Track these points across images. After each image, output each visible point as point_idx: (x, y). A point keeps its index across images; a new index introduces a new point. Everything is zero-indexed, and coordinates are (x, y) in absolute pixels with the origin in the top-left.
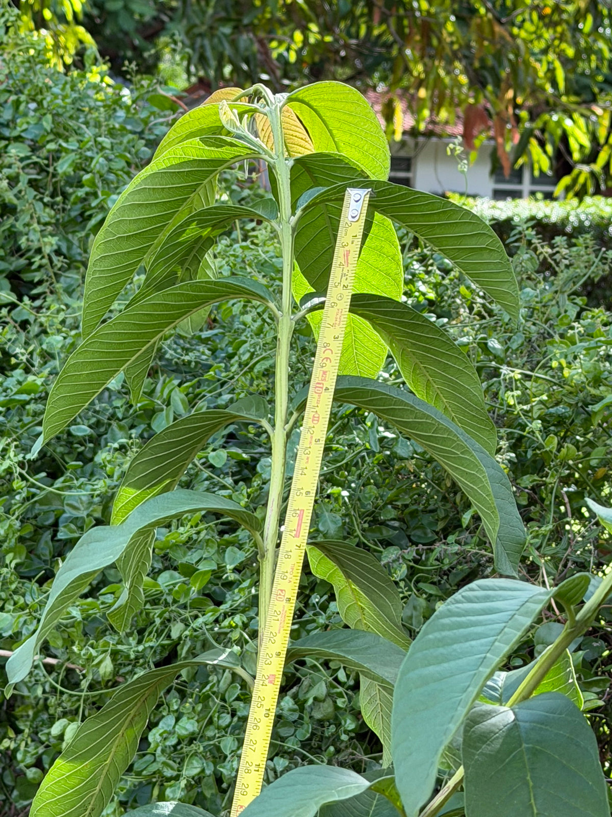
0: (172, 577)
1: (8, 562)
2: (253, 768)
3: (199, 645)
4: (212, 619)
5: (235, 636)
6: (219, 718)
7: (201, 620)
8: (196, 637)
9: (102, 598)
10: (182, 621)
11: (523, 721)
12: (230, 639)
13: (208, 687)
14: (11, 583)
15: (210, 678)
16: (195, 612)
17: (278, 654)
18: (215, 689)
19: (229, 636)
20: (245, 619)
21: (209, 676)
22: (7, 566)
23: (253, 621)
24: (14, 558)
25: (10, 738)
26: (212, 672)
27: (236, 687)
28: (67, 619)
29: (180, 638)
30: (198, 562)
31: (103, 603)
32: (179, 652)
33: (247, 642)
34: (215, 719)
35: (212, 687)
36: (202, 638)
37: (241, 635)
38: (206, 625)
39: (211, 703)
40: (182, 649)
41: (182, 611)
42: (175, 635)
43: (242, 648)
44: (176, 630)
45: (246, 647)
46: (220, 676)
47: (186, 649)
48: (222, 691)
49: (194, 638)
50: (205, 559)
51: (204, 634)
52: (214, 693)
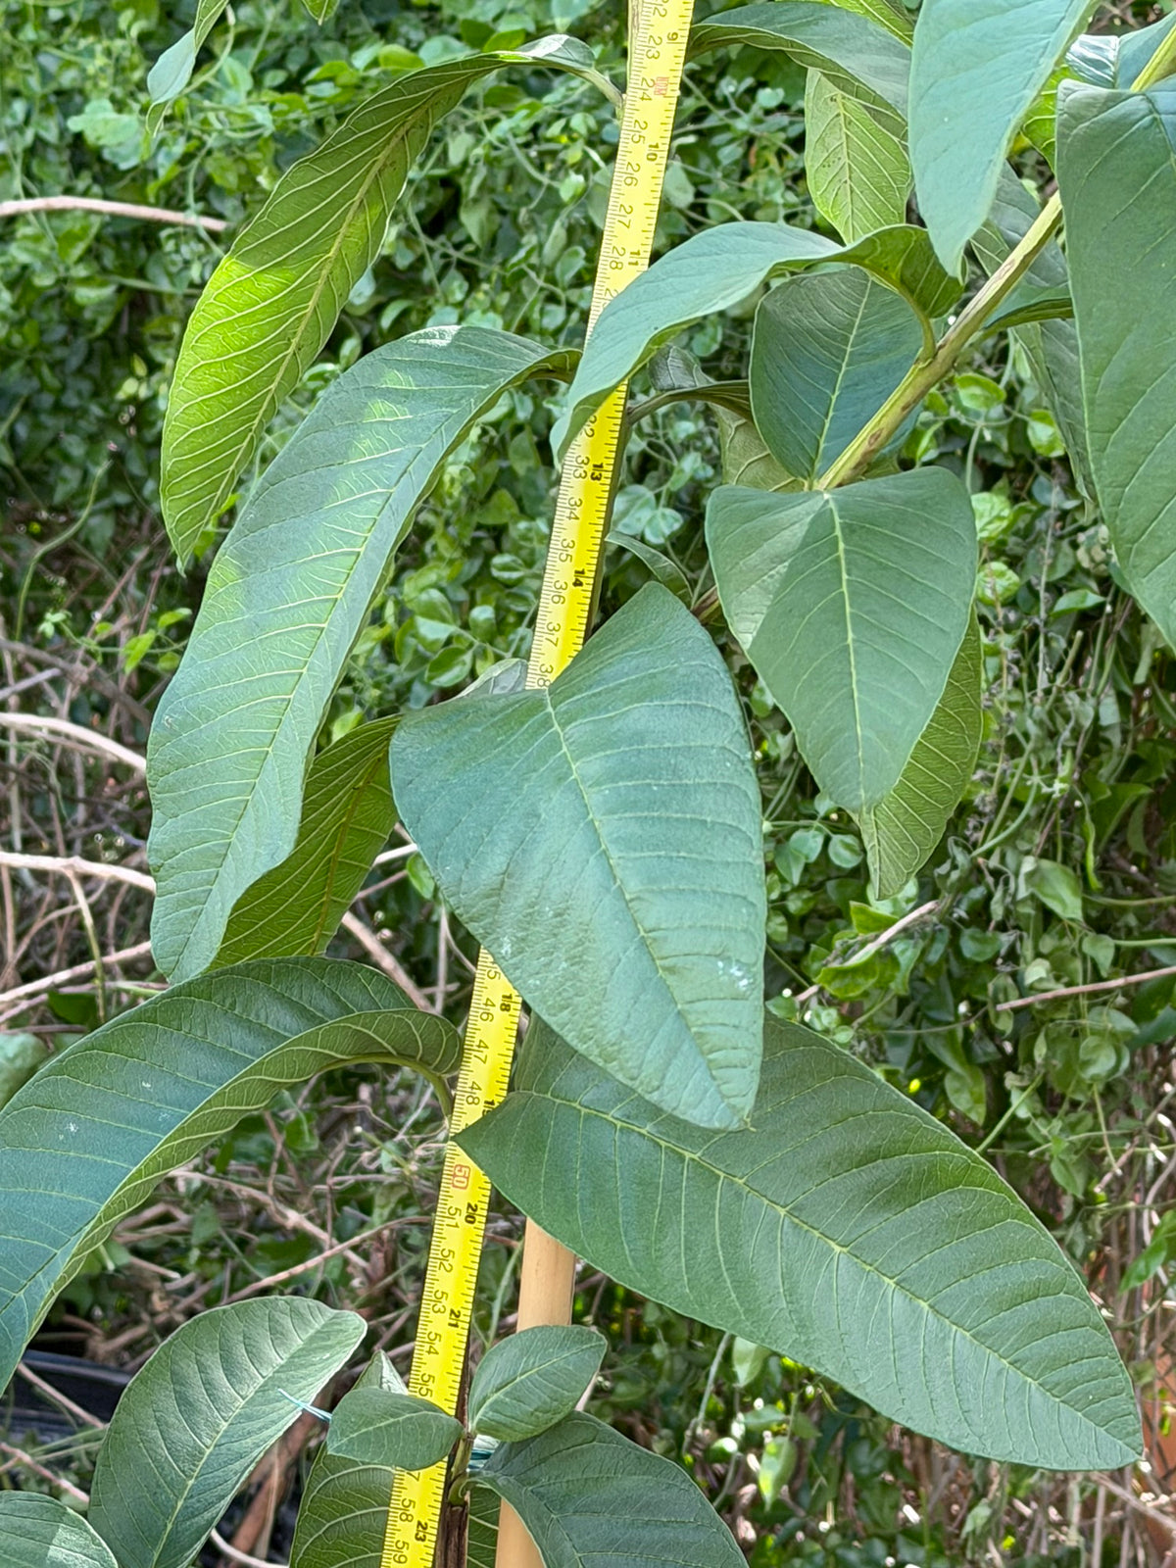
0: (447, 48)
1: (123, 24)
2: (626, 259)
3: (501, 177)
4: (526, 124)
5: (574, 155)
6: (542, 312)
7: (505, 125)
8: (497, 159)
9: (311, 90)
10: (469, 130)
11: (1167, 113)
12: (564, 162)
13: (522, 253)
14: (134, 68)
15: (525, 240)
16: (492, 112)
17: (673, 37)
18: (534, 260)
19: (561, 156)
20: (592, 123)
21: (522, 234)
22: (122, 35)
23: (607, 128)
24: (136, 18)
25: (139, 379)
26: (528, 227)
27: (576, 253)
28: (243, 130)
29: (465, 164)
30: (497, 18)
31: (314, 99)
32: (464, 189)
33: (596, 168)
34: (536, 315)
35: (529, 254)
36: (507, 162)
37: (586, 156)
38: (515, 136)
39: (525, 289)
40: (469, 183)
41: (467, 112)
42: (455, 157)
43: (586, 178)
44: (459, 148)
45: (596, 178)
46: (543, 235)
47: (476, 181)
48: (547, 261)
49: (491, 163)
50: (512, 11)
51: (511, 154)
52: (532, 267)
